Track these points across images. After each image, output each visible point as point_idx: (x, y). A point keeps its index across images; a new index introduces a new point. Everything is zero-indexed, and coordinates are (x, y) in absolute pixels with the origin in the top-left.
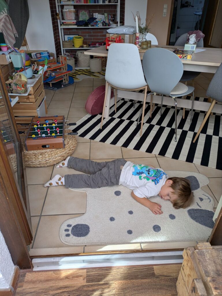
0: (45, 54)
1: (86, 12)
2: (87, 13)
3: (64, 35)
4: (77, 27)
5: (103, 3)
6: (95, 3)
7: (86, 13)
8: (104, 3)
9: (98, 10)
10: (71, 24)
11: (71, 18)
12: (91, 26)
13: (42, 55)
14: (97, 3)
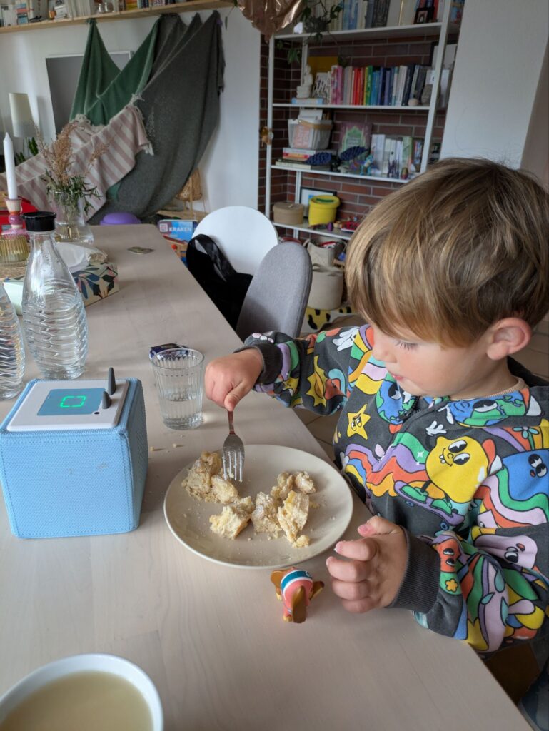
0: (184, 226)
1: (361, 130)
2: (364, 134)
3: (302, 188)
4: (312, 169)
5: (402, 105)
6: (382, 103)
7: (362, 133)
8: (407, 104)
9: (400, 125)
10: (299, 160)
11: (305, 143)
12: (347, 172)
13: (174, 229)
14: (388, 105)
